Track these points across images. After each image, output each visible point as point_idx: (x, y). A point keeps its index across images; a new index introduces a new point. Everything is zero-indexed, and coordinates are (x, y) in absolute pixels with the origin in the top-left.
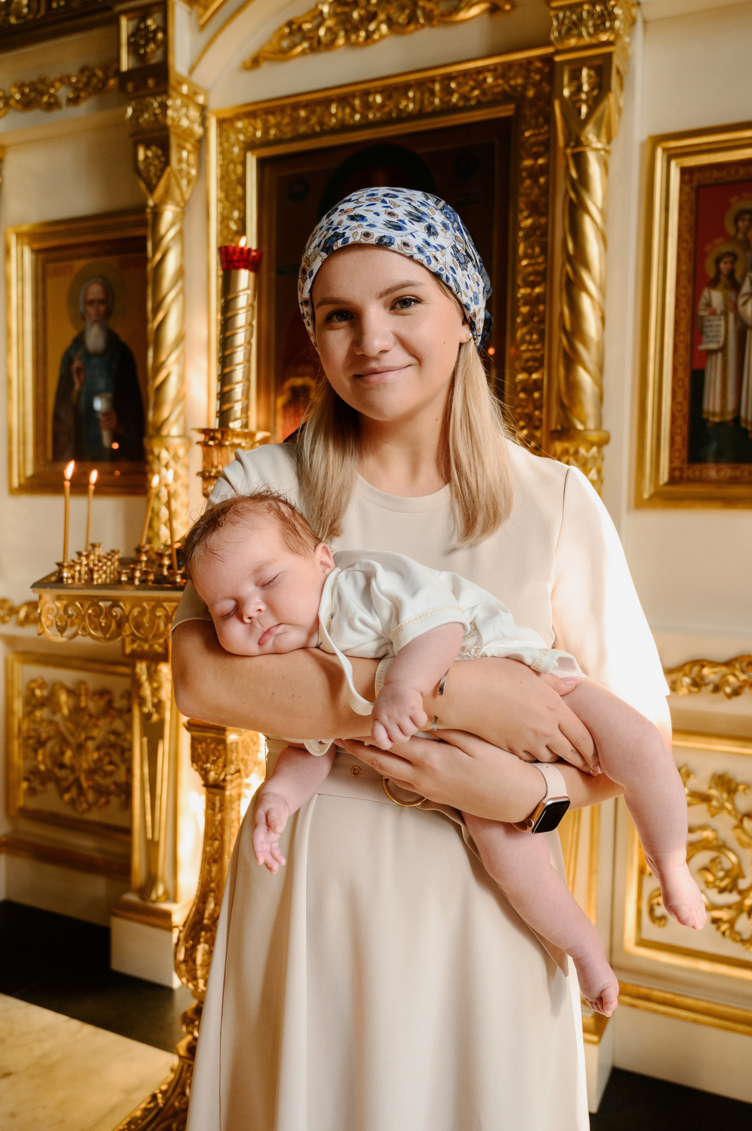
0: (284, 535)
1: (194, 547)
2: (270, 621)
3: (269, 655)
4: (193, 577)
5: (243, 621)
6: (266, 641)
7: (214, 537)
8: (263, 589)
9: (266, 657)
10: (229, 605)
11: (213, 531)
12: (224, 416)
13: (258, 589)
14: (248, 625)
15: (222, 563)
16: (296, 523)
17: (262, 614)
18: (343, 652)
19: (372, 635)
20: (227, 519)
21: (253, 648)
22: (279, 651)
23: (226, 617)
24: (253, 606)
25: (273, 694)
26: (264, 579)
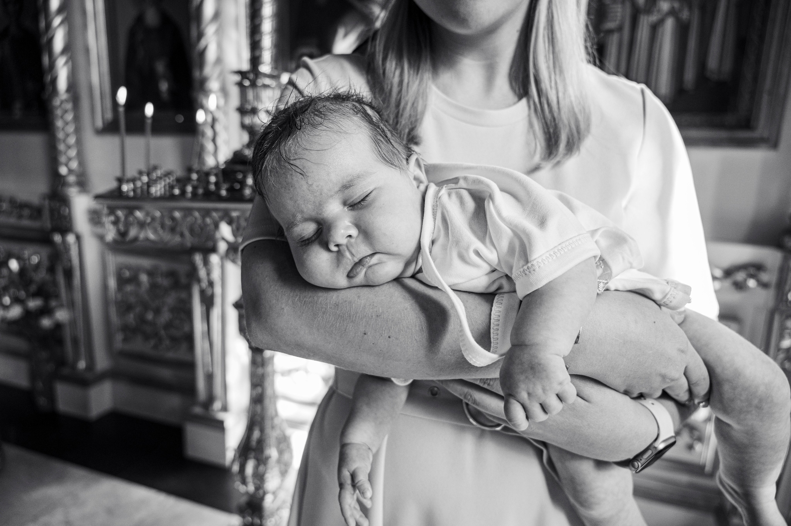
0: (377, 142)
1: (265, 156)
2: (363, 250)
3: (359, 288)
4: (265, 193)
5: (328, 250)
6: (357, 274)
7: (290, 142)
8: (351, 210)
9: (354, 290)
10: (309, 229)
11: (289, 136)
12: (255, 61)
13: (346, 208)
14: (334, 255)
15: (301, 176)
16: (385, 129)
17: (353, 240)
18: (450, 286)
19: (486, 268)
20: (306, 120)
21: (341, 280)
22: (371, 284)
23: (307, 242)
24: (342, 231)
25: (365, 334)
26: (355, 198)
